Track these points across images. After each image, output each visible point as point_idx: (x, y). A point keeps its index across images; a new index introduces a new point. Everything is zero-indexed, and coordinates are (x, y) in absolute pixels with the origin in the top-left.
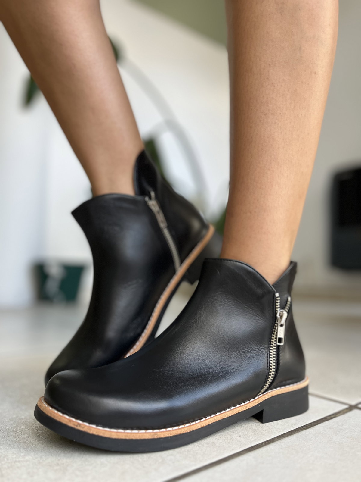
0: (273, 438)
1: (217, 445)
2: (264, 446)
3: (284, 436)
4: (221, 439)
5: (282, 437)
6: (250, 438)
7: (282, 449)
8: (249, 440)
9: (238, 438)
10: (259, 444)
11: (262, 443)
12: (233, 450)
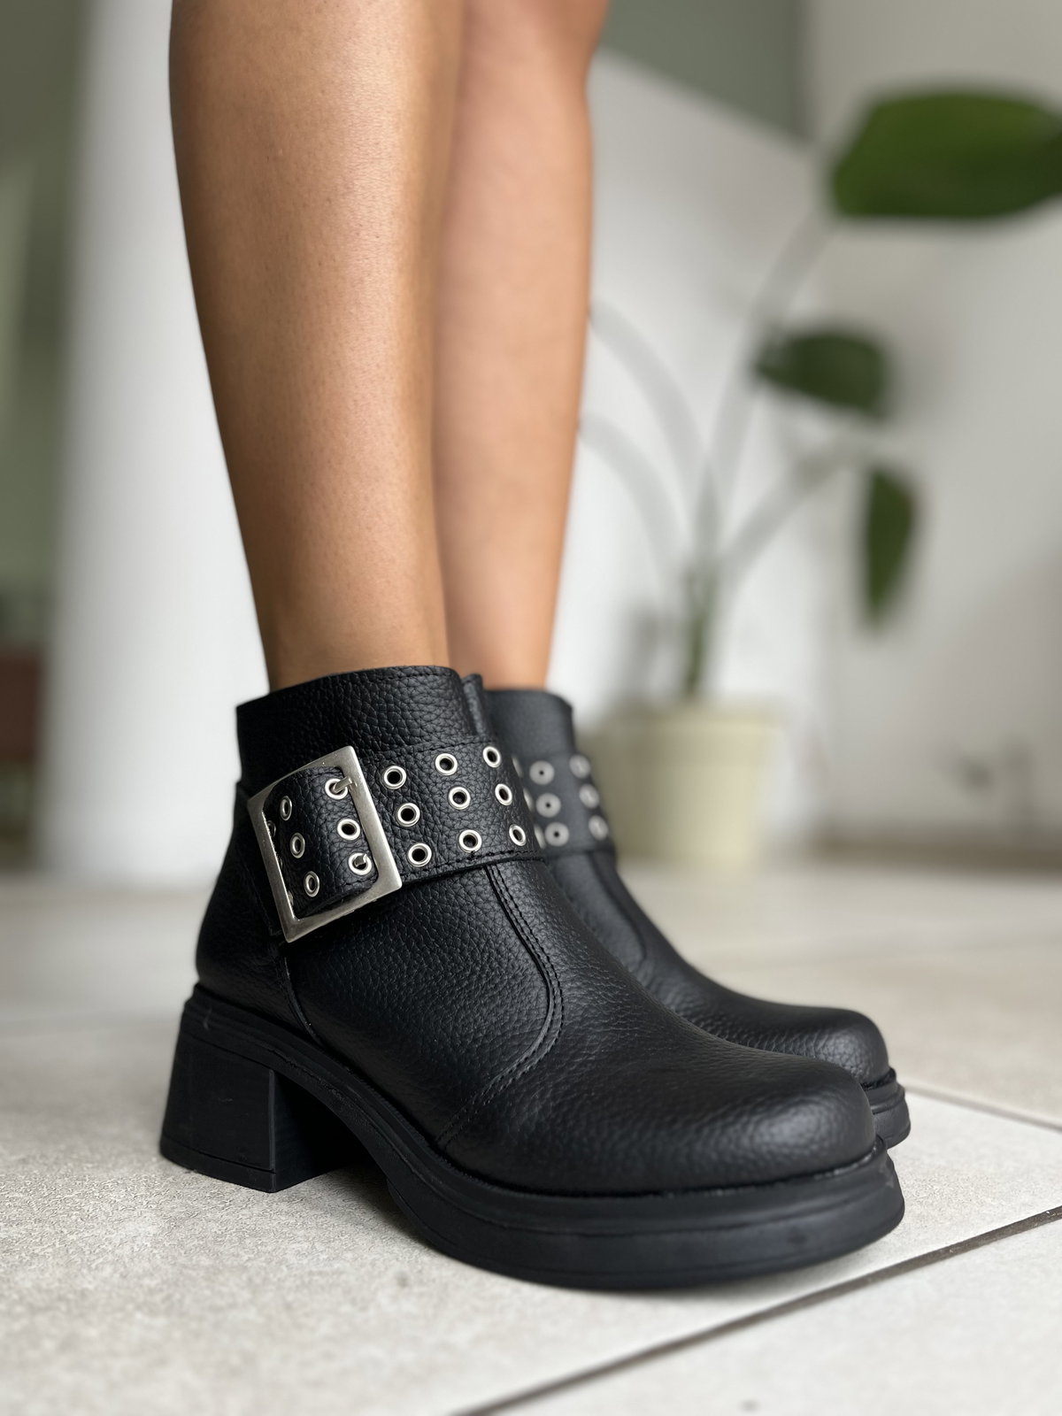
0: (973, 1236)
2: (952, 1255)
5: (999, 1235)
7: (1002, 1264)
8: (910, 1239)
10: (939, 1250)
11: (947, 1249)
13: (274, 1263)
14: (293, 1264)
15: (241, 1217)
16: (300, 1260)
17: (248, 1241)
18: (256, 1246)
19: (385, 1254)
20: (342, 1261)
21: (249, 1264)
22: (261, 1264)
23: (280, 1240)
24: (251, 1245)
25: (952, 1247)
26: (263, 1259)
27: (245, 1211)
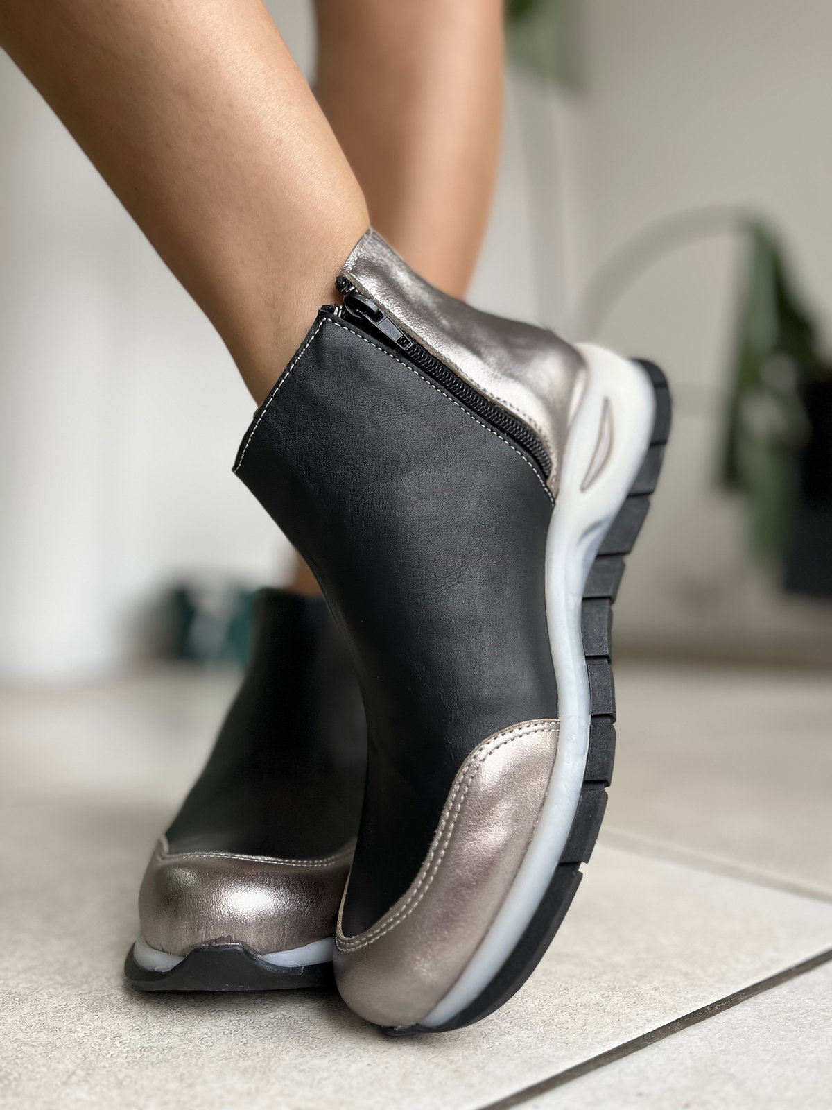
0: (734, 992)
1: (608, 1009)
3: (759, 989)
4: (613, 996)
5: (756, 991)
6: (682, 994)
7: (761, 1018)
8: (680, 998)
9: (653, 992)
11: (713, 1005)
12: (648, 1021)
13: (108, 1039)
14: (127, 1040)
15: (80, 992)
16: (133, 1035)
17: (85, 1017)
18: (93, 1022)
19: (213, 1028)
20: (173, 1036)
21: (85, 1040)
22: (96, 1040)
23: (116, 1015)
24: (88, 1021)
25: (717, 1003)
26: (99, 1034)
27: (85, 987)
